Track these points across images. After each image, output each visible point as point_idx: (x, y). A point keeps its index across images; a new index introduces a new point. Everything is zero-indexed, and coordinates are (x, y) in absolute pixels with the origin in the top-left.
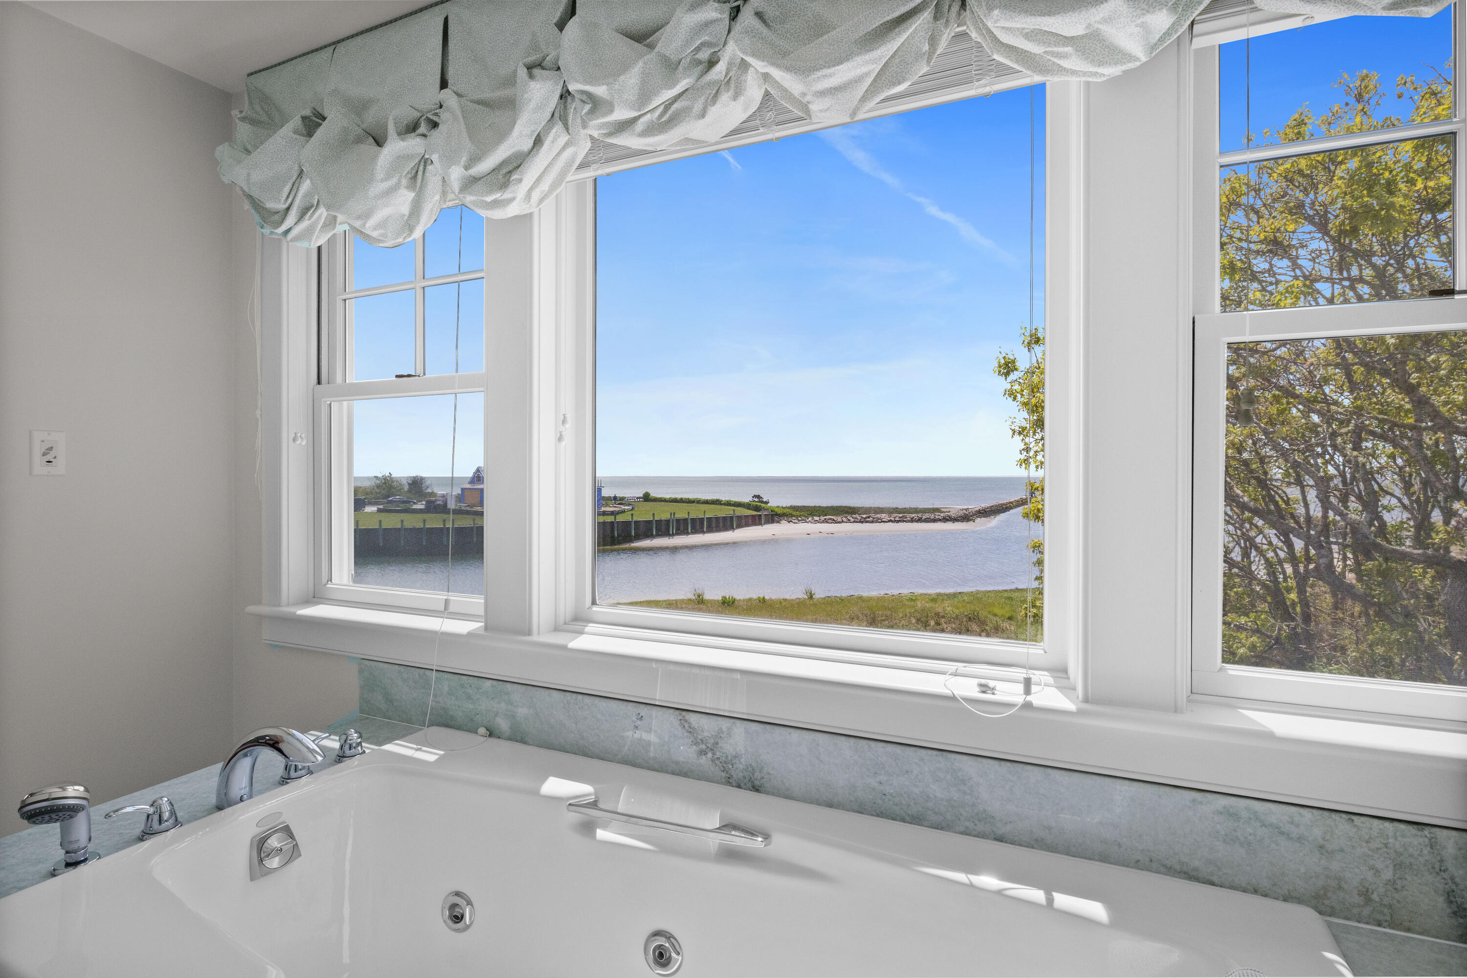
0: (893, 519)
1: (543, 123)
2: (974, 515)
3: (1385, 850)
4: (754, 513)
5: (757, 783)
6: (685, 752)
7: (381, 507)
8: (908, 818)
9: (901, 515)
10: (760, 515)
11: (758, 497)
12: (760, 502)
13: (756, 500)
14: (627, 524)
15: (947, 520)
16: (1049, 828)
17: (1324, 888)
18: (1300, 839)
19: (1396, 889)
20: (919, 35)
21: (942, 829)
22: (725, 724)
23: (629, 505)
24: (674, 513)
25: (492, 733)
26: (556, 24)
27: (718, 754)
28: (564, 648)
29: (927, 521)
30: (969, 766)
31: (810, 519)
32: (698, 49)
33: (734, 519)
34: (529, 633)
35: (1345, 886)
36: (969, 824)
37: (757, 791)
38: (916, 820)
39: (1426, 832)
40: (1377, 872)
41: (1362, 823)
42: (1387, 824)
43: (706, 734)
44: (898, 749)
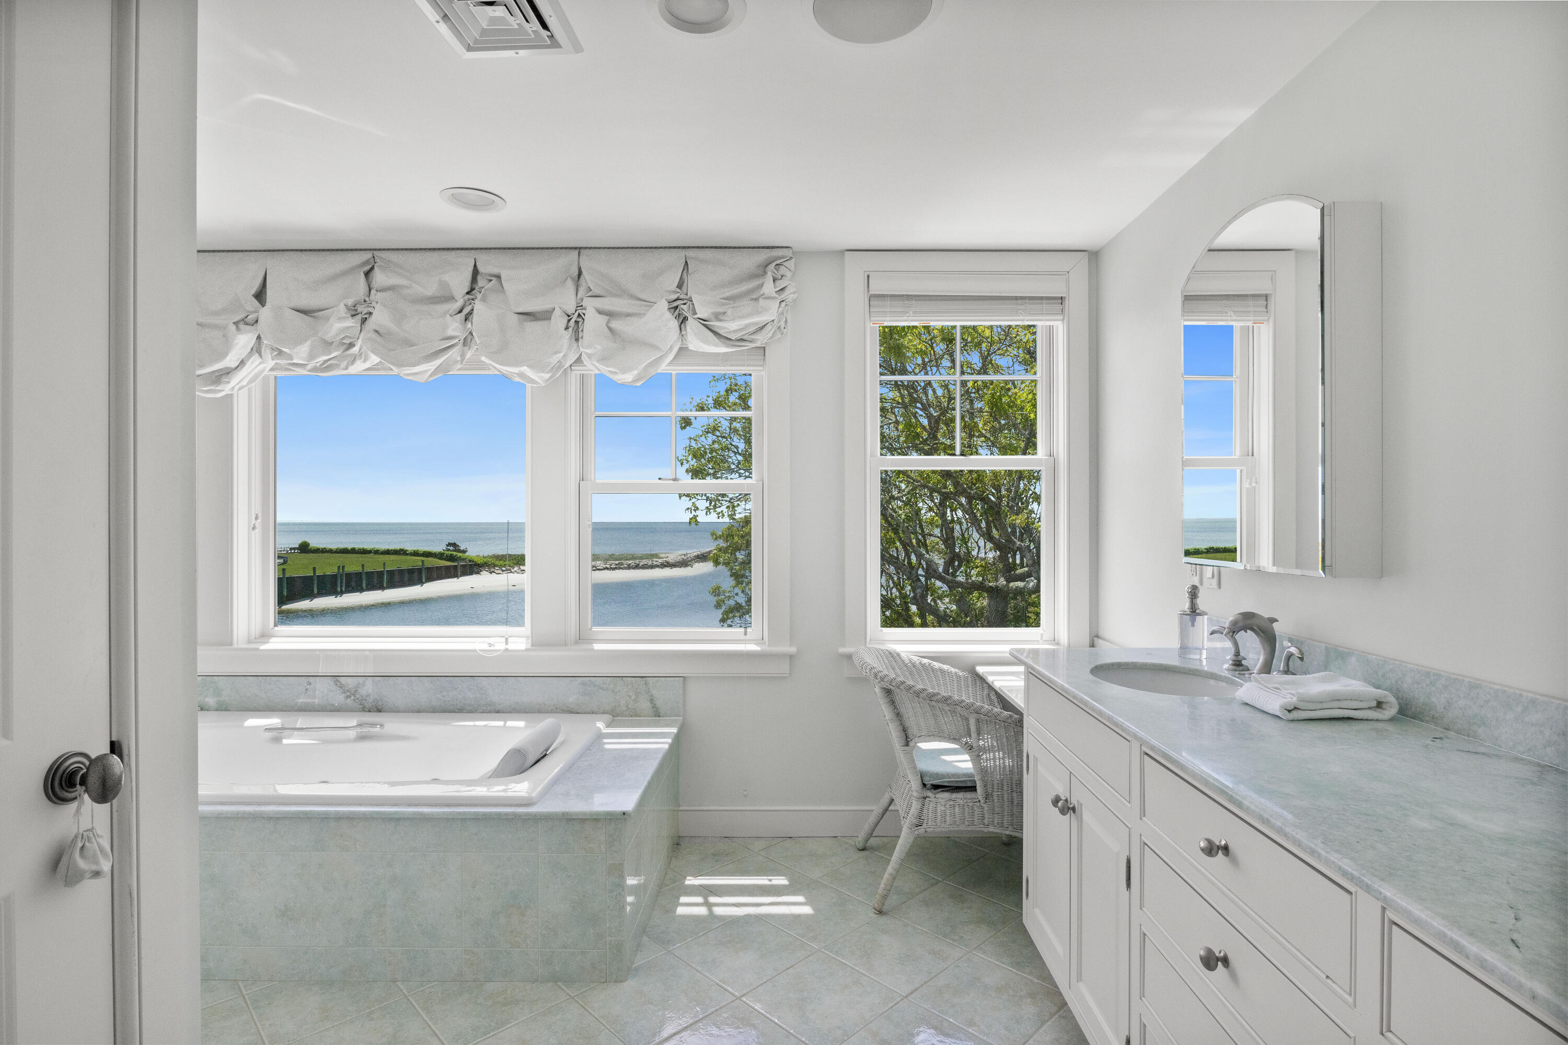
0: (608, 566)
1: (246, 354)
2: (692, 560)
3: (632, 688)
4: (449, 563)
5: (379, 708)
6: (339, 698)
9: (617, 562)
10: (455, 567)
11: (454, 545)
12: (455, 551)
13: (451, 548)
15: (665, 566)
17: (615, 706)
18: (607, 689)
19: (636, 703)
20: (455, 354)
21: (472, 712)
22: (361, 680)
24: (343, 567)
26: (253, 295)
27: (357, 696)
28: (257, 649)
29: (645, 567)
30: (484, 682)
31: (516, 569)
32: (343, 338)
33: (423, 571)
34: (231, 644)
35: (620, 705)
36: (484, 708)
37: (380, 711)
39: (644, 679)
40: (629, 698)
41: (625, 679)
42: (633, 678)
43: (350, 687)
44: (452, 678)
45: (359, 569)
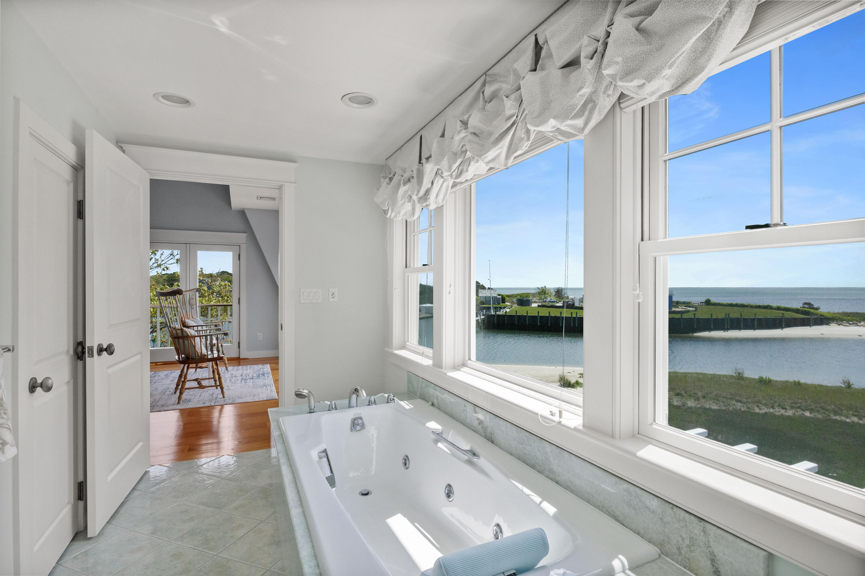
1: (433, 178)
3: (686, 528)
4: (804, 317)
6: (474, 422)
7: (540, 304)
8: (531, 465)
10: (809, 319)
11: (809, 304)
12: (810, 308)
13: (807, 306)
14: (690, 320)
16: (572, 482)
17: (663, 541)
18: (654, 512)
19: (691, 550)
20: (518, 132)
23: (693, 307)
24: (729, 314)
25: (433, 405)
27: (483, 426)
28: (446, 375)
34: (442, 368)
35: (671, 542)
37: (493, 443)
38: (533, 467)
39: (702, 523)
40: (683, 539)
41: (677, 511)
42: (687, 515)
45: (739, 317)
